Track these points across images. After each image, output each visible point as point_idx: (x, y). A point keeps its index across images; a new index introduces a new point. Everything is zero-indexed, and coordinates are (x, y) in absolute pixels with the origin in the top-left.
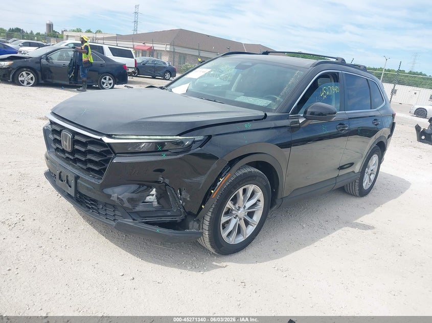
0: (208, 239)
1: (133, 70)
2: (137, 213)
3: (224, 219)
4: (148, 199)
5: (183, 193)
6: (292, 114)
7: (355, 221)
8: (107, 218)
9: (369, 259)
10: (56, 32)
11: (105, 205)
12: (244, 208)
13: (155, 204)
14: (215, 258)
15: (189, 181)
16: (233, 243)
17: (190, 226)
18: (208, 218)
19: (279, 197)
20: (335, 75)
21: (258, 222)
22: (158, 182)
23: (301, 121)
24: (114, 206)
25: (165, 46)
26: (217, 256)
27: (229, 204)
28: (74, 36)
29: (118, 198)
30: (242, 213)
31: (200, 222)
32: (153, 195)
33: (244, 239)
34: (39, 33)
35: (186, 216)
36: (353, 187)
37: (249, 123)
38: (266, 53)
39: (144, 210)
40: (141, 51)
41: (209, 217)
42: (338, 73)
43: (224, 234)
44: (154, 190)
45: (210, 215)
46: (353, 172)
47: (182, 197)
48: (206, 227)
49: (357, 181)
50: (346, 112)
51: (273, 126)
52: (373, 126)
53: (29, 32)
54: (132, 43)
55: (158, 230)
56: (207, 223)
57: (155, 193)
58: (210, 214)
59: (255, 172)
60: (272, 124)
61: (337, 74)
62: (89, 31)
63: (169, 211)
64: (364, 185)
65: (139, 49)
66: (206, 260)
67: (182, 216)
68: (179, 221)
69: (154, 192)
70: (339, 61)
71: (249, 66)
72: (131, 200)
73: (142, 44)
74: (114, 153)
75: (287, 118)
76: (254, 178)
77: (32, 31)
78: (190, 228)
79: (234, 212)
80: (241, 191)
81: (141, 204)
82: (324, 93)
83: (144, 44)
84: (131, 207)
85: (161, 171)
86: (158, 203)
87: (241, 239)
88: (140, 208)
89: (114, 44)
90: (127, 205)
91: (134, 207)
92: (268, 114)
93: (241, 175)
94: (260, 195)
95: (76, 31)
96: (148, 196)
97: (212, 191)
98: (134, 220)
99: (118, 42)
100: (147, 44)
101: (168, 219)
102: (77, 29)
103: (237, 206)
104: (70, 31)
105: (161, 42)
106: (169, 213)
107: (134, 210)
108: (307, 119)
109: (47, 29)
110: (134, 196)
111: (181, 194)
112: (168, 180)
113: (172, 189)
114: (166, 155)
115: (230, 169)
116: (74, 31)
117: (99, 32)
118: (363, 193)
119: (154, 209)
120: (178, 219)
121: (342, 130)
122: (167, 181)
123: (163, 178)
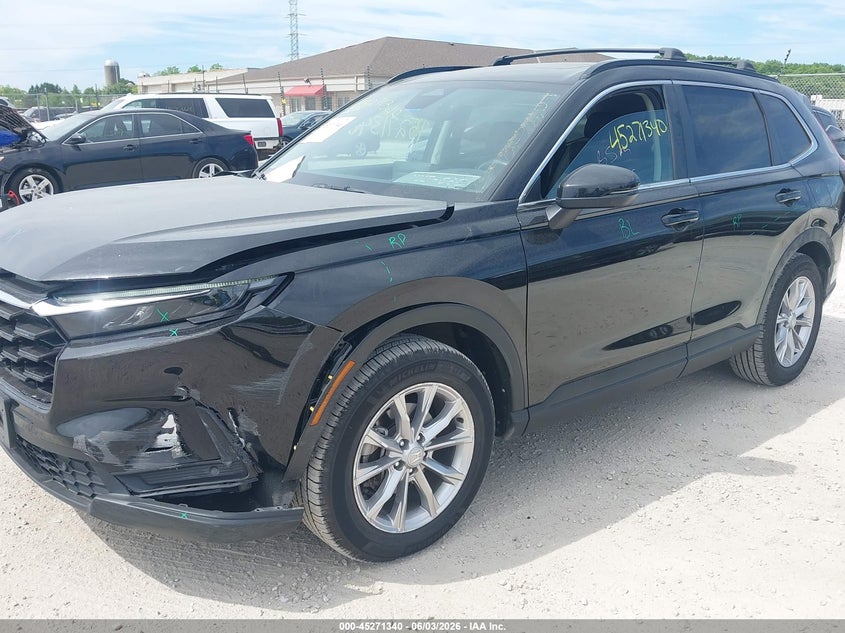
0: (324, 527)
1: (276, 143)
2: (139, 476)
3: (361, 475)
4: (162, 440)
5: (241, 421)
6: (526, 200)
7: (745, 455)
8: (79, 494)
9: (766, 544)
10: (127, 82)
11: (71, 463)
12: (420, 442)
13: (178, 451)
14: (358, 570)
15: (249, 388)
16: (400, 530)
17: (275, 498)
18: (315, 476)
19: (518, 404)
20: (654, 91)
21: (465, 474)
22: (177, 398)
23: (551, 215)
24: (86, 464)
25: (353, 81)
26: (363, 567)
27: (371, 438)
28: (160, 85)
29: (88, 445)
30: (413, 455)
31: (297, 485)
32: (170, 431)
33: (430, 519)
34: (92, 90)
35: (260, 476)
36: (752, 364)
37: (399, 234)
38: (505, 61)
39: (152, 469)
40: (303, 100)
41: (318, 473)
42: (661, 86)
43: (371, 513)
44: (171, 417)
45: (320, 468)
46: (739, 326)
47: (241, 429)
48: (315, 499)
49: (758, 347)
50: (693, 180)
51: (471, 235)
52: (778, 206)
53: (70, 89)
54: (277, 84)
55: (185, 513)
56: (315, 488)
57: (174, 425)
58: (318, 465)
59: (433, 352)
60: (468, 230)
61: (658, 90)
62: (195, 70)
63: (213, 466)
64: (780, 356)
65: (301, 95)
66: (334, 577)
67: (252, 476)
68: (243, 489)
69: (170, 422)
70: (668, 57)
71: (437, 98)
72: (115, 447)
73: (303, 83)
74: (66, 338)
75: (512, 210)
76: (432, 366)
77: (76, 87)
78: (275, 502)
79: (392, 455)
80: (399, 401)
81: (143, 454)
82: (622, 140)
83: (308, 81)
84: (120, 464)
85: (176, 371)
86: (184, 449)
87: (422, 518)
88: (143, 463)
89: (236, 92)
90: (109, 458)
91: (128, 463)
92: (458, 207)
93: (392, 362)
94: (458, 406)
95: (166, 74)
96: (160, 433)
97: (312, 409)
98: (132, 493)
99: (247, 86)
100: (313, 82)
101: (216, 486)
102: (170, 69)
103: (398, 439)
104: (155, 75)
105: (343, 72)
106: (215, 472)
107: (129, 471)
108: (566, 207)
109: (107, 77)
110: (125, 436)
111: (237, 424)
112: (198, 393)
113: (209, 412)
114: (180, 333)
115: (351, 351)
116: (164, 74)
117: (216, 68)
118: (781, 377)
119: (176, 465)
120: (241, 483)
121: (683, 224)
122: (195, 394)
123: (184, 387)
